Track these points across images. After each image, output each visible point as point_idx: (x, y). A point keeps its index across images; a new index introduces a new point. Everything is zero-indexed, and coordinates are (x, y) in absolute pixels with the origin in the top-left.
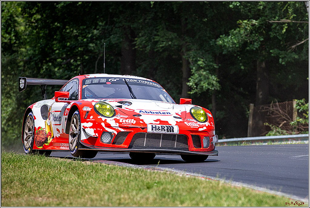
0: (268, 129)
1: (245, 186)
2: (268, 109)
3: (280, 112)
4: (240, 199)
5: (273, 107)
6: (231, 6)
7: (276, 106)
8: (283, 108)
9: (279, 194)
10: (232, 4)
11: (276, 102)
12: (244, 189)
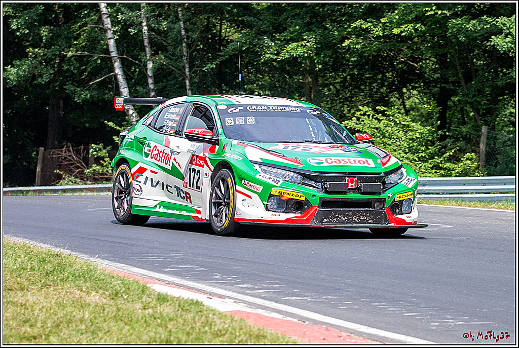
0: (59, 178)
1: (27, 241)
2: (60, 154)
3: (73, 158)
4: (20, 257)
5: (65, 152)
6: (18, 33)
7: (69, 151)
8: (77, 153)
9: (66, 252)
10: (19, 32)
11: (70, 146)
12: (25, 245)
